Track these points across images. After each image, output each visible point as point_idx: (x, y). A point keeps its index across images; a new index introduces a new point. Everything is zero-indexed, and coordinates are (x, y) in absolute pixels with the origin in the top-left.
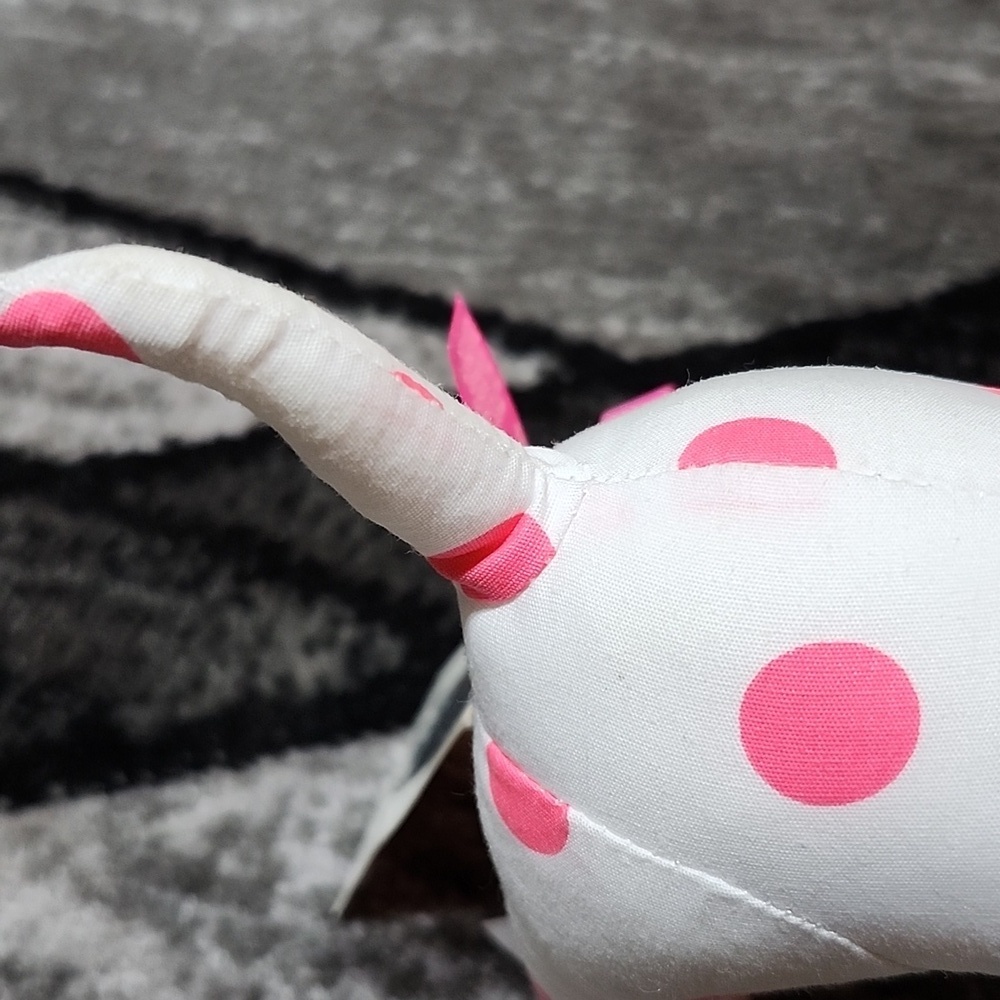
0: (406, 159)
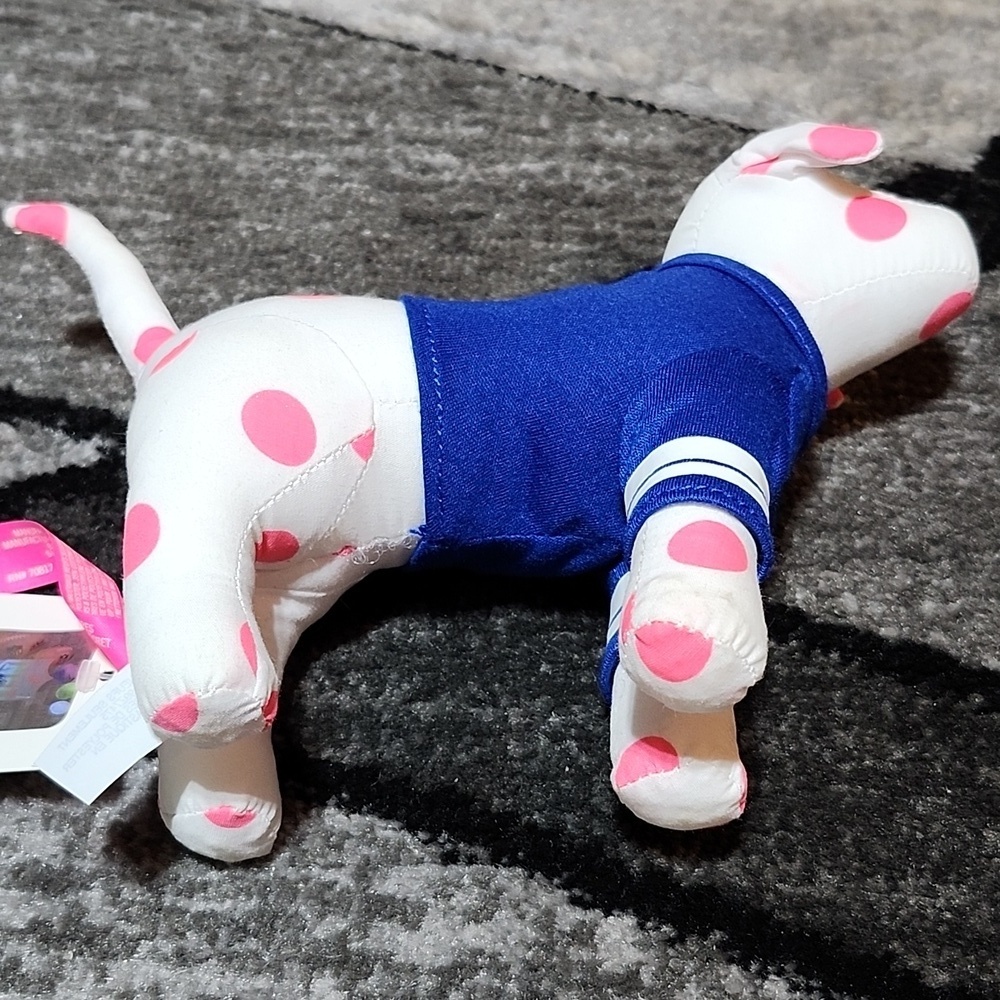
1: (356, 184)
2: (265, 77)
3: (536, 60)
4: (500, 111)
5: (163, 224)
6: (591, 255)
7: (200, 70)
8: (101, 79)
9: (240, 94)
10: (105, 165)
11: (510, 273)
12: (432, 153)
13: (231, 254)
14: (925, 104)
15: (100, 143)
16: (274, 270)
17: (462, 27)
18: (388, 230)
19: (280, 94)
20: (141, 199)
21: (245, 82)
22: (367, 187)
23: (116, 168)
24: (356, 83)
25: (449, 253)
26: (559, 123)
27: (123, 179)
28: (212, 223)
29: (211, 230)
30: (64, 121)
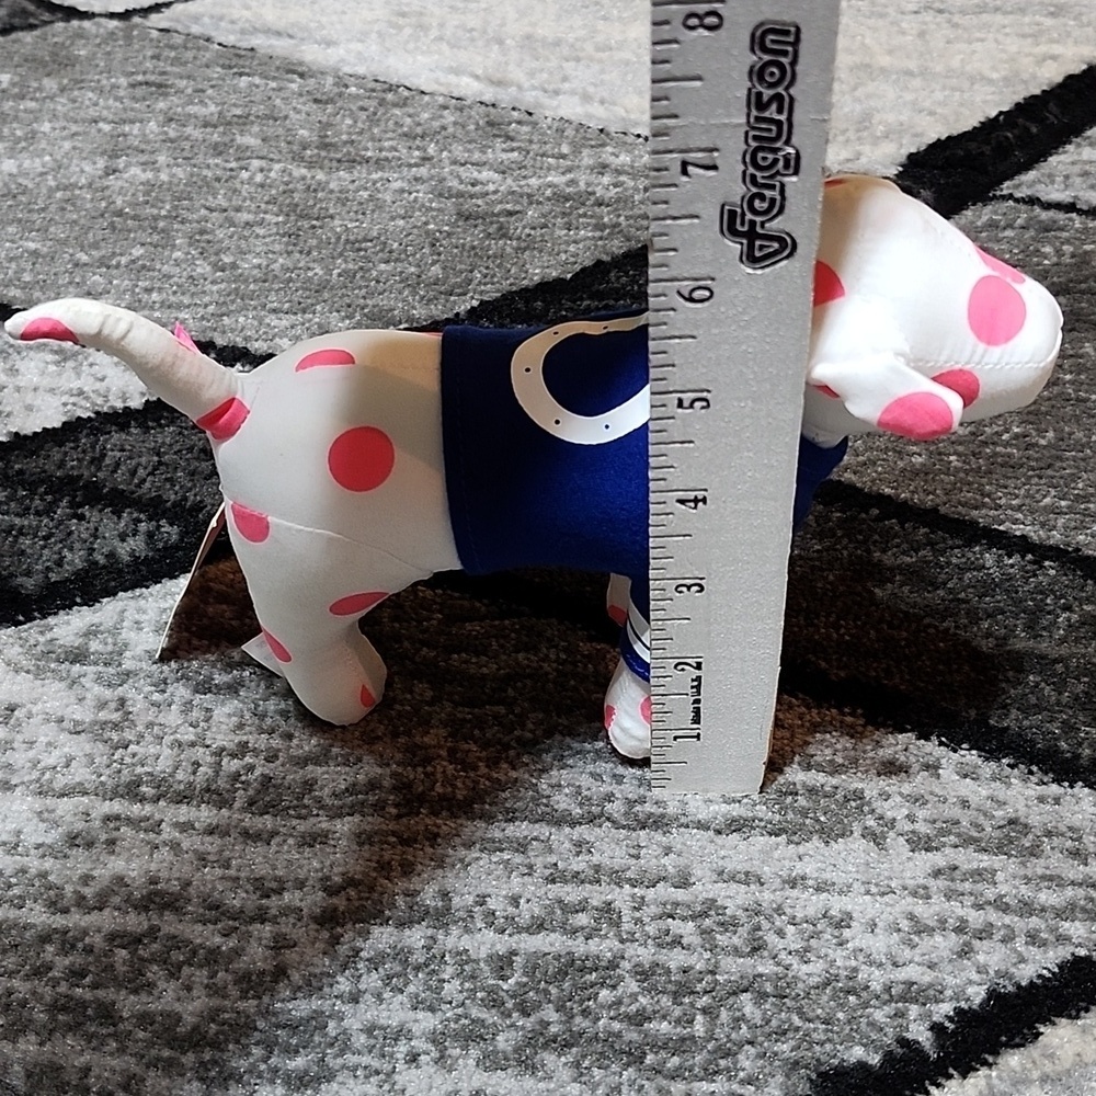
0: (138, 252)
1: (422, 194)
2: (349, 121)
3: (558, 106)
4: (531, 142)
5: (277, 224)
6: (601, 238)
7: (298, 116)
8: (222, 124)
9: (329, 133)
10: (230, 184)
11: (541, 251)
12: (480, 172)
13: (330, 244)
14: (858, 131)
15: (225, 169)
16: (362, 253)
17: (499, 83)
18: (447, 225)
19: (361, 133)
20: (259, 207)
21: (332, 125)
22: (431, 196)
23: (238, 186)
24: (419, 124)
25: (494, 239)
26: (577, 150)
27: (244, 193)
28: (314, 222)
29: (314, 227)
30: (196, 154)
